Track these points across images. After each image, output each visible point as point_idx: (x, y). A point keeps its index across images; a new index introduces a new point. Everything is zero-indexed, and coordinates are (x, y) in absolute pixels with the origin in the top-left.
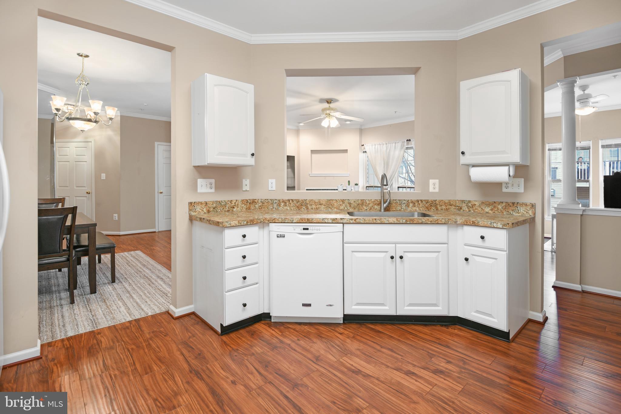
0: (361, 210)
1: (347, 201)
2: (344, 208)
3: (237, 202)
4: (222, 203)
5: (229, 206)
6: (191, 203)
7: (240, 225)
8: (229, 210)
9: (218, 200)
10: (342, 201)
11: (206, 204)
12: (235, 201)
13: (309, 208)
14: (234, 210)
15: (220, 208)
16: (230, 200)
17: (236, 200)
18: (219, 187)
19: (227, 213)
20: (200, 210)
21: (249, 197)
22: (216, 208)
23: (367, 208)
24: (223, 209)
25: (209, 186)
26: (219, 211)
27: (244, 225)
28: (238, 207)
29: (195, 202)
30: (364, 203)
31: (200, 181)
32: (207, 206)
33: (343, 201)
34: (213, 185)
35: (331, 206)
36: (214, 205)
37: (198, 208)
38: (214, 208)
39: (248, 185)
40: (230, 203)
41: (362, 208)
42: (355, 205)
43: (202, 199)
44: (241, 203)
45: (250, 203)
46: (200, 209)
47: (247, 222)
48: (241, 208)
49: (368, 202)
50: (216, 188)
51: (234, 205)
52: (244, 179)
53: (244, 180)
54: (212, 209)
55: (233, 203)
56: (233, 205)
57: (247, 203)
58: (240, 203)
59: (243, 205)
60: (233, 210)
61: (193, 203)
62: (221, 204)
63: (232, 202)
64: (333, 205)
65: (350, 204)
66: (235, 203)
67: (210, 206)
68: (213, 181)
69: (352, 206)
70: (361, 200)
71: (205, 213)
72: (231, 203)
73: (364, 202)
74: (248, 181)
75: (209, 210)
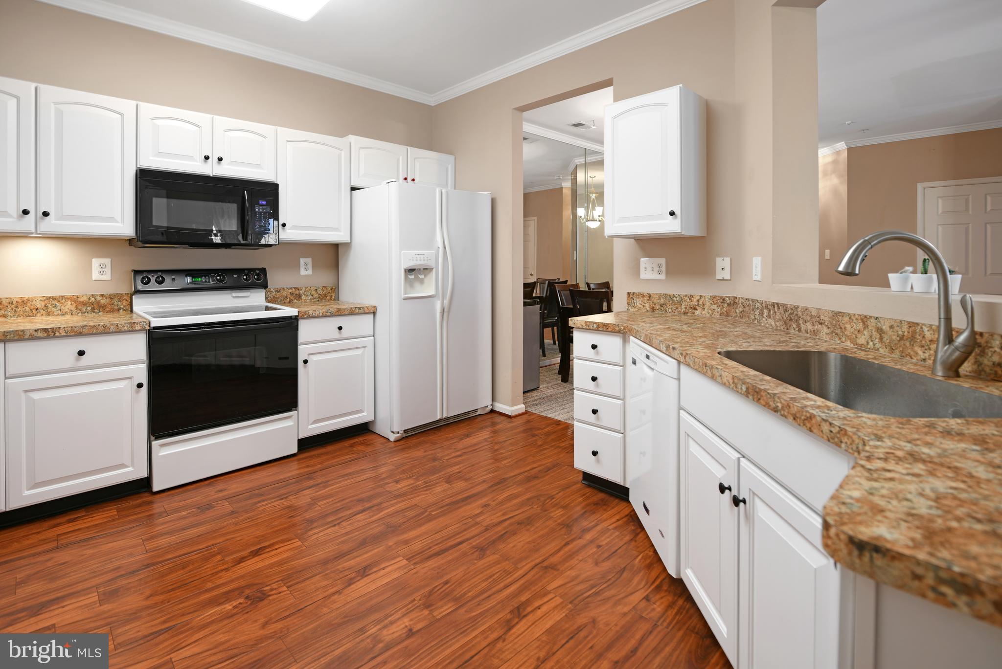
0: (908, 358)
1: (873, 320)
2: (868, 343)
3: (703, 299)
4: (675, 299)
5: (687, 306)
6: (629, 294)
7: (587, 328)
8: (687, 311)
9: (669, 293)
10: (862, 319)
11: (650, 297)
12: (699, 297)
13: (802, 328)
14: (697, 313)
15: (671, 306)
16: (689, 294)
17: (701, 296)
18: (672, 272)
19: (683, 317)
20: (640, 306)
21: (726, 292)
22: (665, 306)
23: (927, 355)
24: (677, 308)
25: (656, 269)
26: (670, 310)
27: (593, 330)
28: (704, 309)
29: (634, 293)
30: (918, 337)
31: (644, 261)
32: (651, 300)
33: (864, 319)
34: (664, 269)
35: (839, 331)
36: (662, 301)
37: (638, 302)
38: (661, 306)
39: (727, 269)
40: (688, 300)
41: (912, 353)
42: (894, 337)
43: (645, 290)
44: (711, 302)
45: (729, 305)
46: (641, 304)
47: (597, 326)
48: (710, 311)
49: (928, 335)
50: (668, 273)
51: (696, 304)
52: (719, 257)
53: (719, 261)
54: (657, 307)
55: (695, 300)
56: (693, 303)
57: (722, 303)
58: (707, 303)
59: (715, 307)
60: (694, 313)
61: (632, 293)
62: (673, 300)
63: (693, 298)
64: (844, 330)
65: (880, 331)
66: (698, 301)
67: (655, 301)
68: (663, 261)
69: (886, 338)
70: (911, 325)
71: (647, 311)
72: (690, 299)
73: (916, 333)
74: (727, 261)
75: (653, 307)
